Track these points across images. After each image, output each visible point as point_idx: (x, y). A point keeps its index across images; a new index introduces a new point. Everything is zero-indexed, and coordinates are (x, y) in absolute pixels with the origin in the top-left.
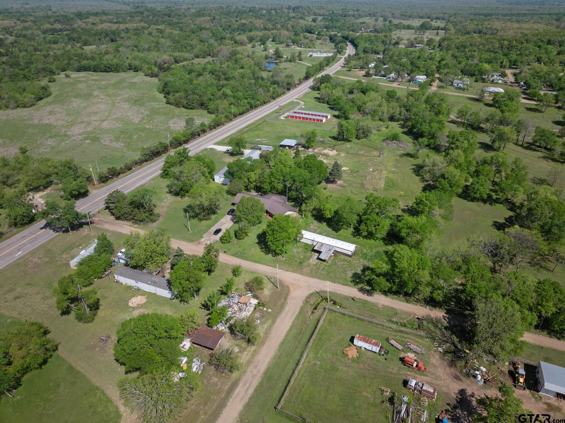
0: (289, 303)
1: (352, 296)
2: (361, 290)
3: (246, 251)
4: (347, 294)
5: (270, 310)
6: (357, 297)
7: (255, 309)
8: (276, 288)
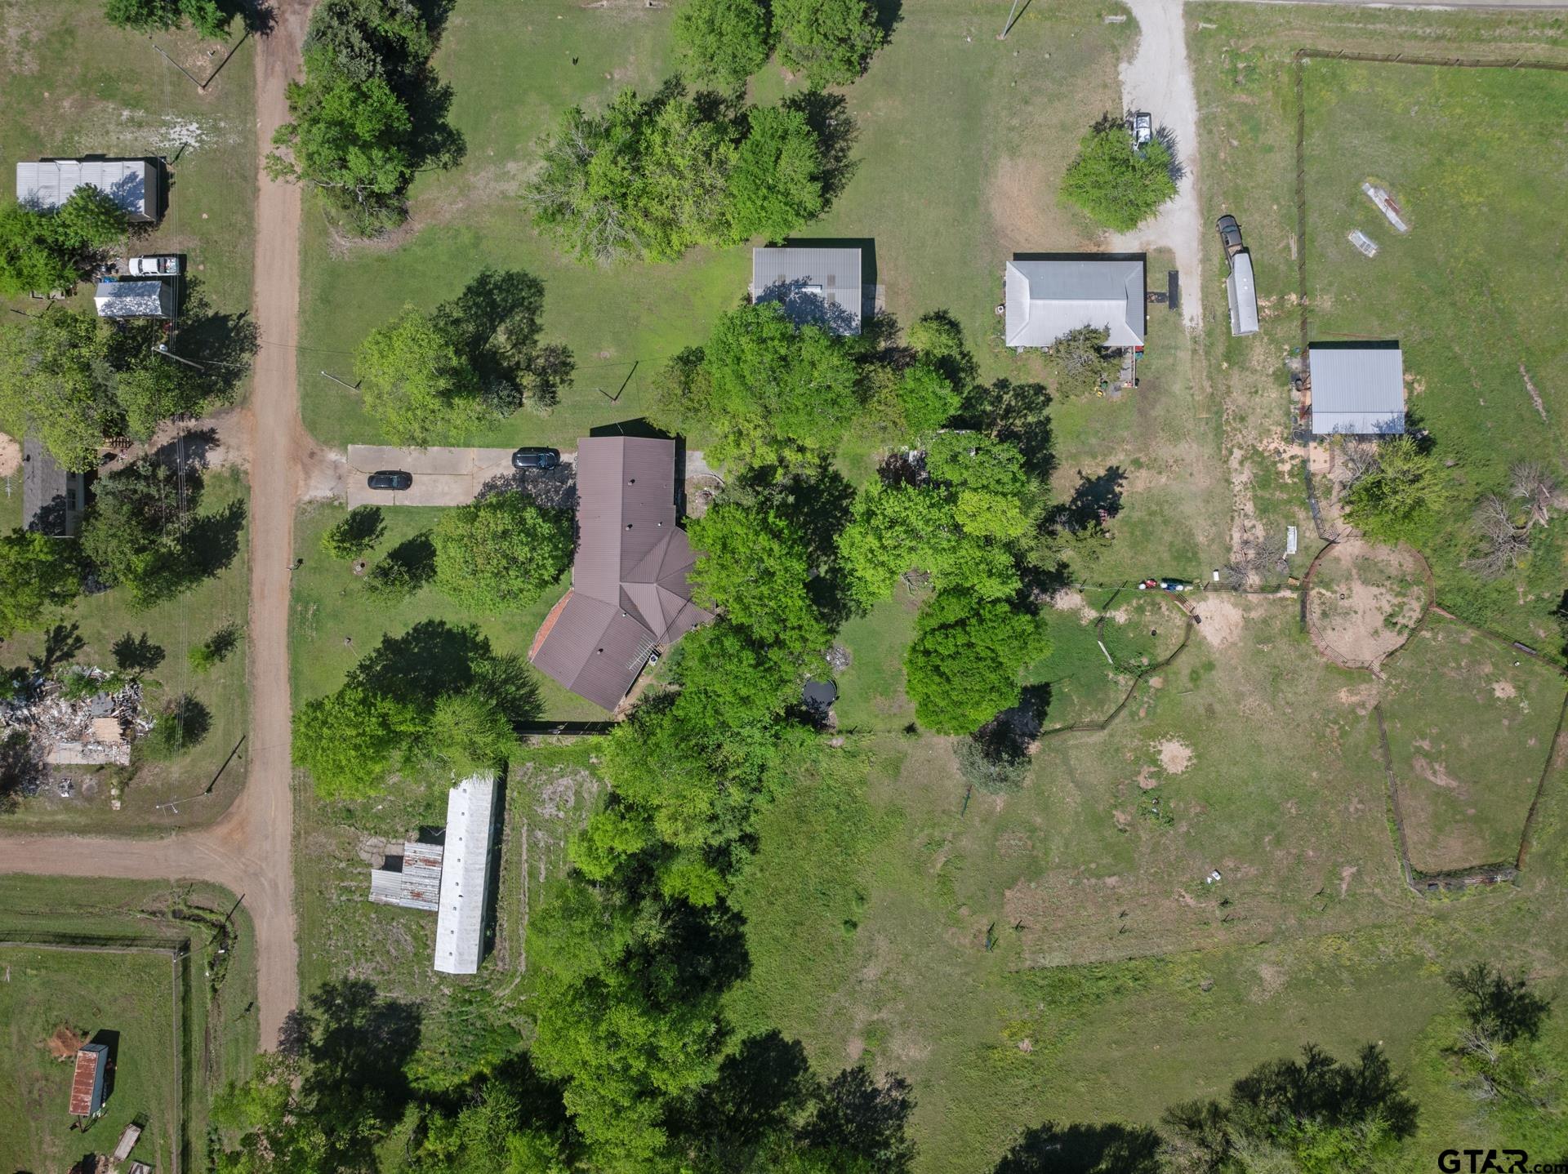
0: (166, 841)
1: (261, 1001)
2: (298, 1024)
3: (330, 624)
4: (262, 984)
5: (117, 804)
6: (262, 1017)
7: (102, 767)
8: (205, 785)
